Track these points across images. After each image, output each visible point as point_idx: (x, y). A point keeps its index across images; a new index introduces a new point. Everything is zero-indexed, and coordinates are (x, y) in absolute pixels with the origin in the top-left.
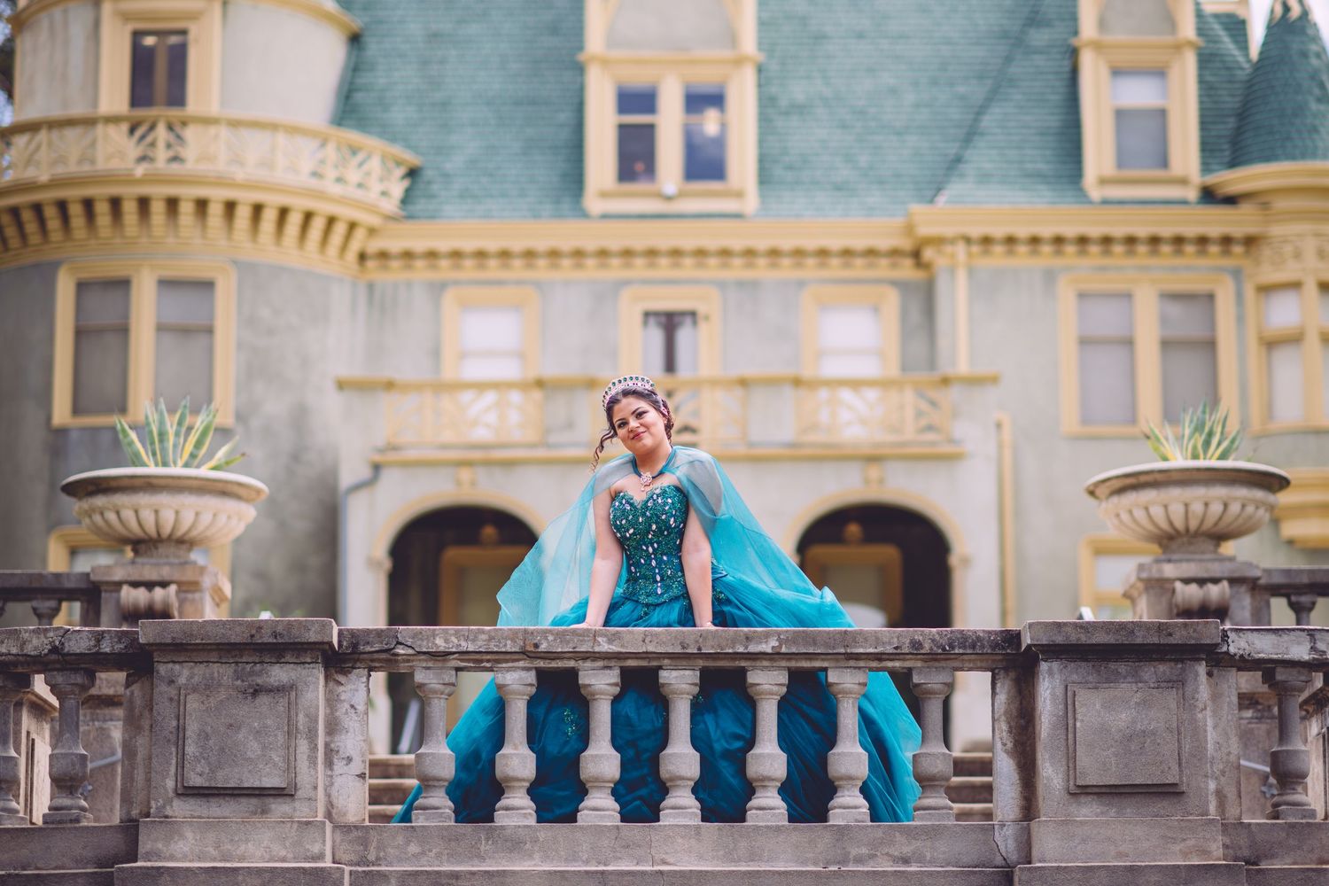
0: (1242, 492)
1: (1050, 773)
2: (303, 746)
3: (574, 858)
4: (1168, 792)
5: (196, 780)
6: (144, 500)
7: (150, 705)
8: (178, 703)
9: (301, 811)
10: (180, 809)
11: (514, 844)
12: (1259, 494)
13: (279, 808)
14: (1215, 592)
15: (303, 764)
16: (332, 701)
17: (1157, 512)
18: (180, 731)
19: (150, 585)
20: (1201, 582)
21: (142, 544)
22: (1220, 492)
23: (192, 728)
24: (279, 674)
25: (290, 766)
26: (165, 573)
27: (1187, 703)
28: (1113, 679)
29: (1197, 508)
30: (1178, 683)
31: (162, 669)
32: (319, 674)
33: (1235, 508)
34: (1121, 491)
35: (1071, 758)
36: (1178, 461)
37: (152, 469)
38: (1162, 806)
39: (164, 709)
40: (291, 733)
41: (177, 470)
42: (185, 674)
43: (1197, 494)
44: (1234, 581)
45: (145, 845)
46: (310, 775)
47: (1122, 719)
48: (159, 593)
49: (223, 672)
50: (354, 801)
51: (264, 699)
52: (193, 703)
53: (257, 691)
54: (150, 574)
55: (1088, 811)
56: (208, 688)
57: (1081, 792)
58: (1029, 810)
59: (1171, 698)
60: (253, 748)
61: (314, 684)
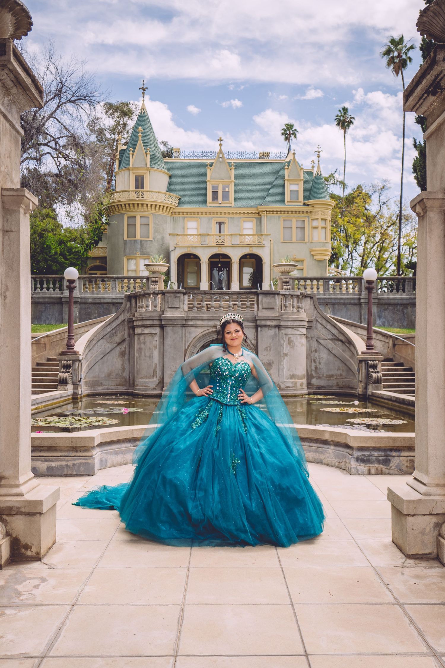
0: (292, 267)
1: (260, 306)
2: (181, 303)
3: (210, 315)
4: (273, 308)
5: (170, 307)
6: (154, 267)
7: (164, 298)
8: (168, 298)
9: (181, 310)
10: (168, 310)
11: (203, 313)
12: (294, 267)
13: (179, 309)
14: (288, 280)
15: (181, 305)
16: (184, 298)
17: (281, 269)
18: (168, 301)
19: (155, 278)
20: (286, 278)
21: (154, 272)
22: (289, 267)
23: (169, 301)
24: (178, 295)
25: (180, 305)
26: (157, 276)
27: (275, 299)
28: (267, 296)
29: (286, 269)
30: (274, 297)
31: (166, 295)
32: (182, 295)
33: (290, 269)
34: (276, 267)
35: (262, 305)
36: (284, 263)
37: (155, 263)
38: (272, 310)
39: (166, 299)
40: (180, 301)
41: (158, 263)
42: (168, 295)
43: (286, 267)
44: (290, 278)
45: (164, 313)
46: (181, 306)
47: (268, 301)
48: (156, 279)
49: (172, 295)
50: (186, 308)
51: (177, 298)
52: (169, 298)
53: (176, 297)
54: (155, 276)
55: (264, 310)
56: (171, 297)
57: (263, 308)
58: (258, 310)
59: (273, 299)
60: (176, 303)
61: (182, 296)
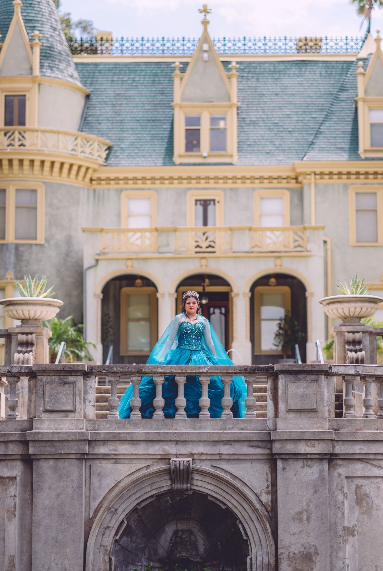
0: (367, 305)
1: (282, 406)
2: (77, 398)
3: (151, 428)
4: (313, 411)
5: (48, 408)
6: (25, 308)
7: (36, 387)
8: (43, 386)
9: (77, 416)
10: (44, 416)
11: (135, 425)
12: (372, 305)
13: (71, 415)
14: (358, 336)
15: (77, 403)
16: (85, 385)
17: (340, 311)
18: (44, 394)
19: (27, 334)
20: (354, 332)
21: (24, 321)
22: (359, 305)
23: (47, 394)
24: (71, 379)
25: (74, 404)
26: (32, 330)
27: (319, 386)
28: (298, 380)
29: (352, 309)
30: (317, 381)
31: (39, 377)
32: (81, 378)
33: (364, 310)
34: (329, 304)
35: (287, 402)
36: (349, 294)
38: (312, 414)
39: (40, 388)
40: (74, 395)
41: (34, 298)
42: (45, 378)
43: (352, 306)
44: (364, 332)
45: (35, 426)
46: (79, 406)
47: (301, 391)
48: (30, 336)
49: (55, 378)
50: (92, 412)
51: (67, 386)
52: (47, 387)
53: (65, 383)
54: (27, 330)
55: (291, 416)
56: (51, 382)
57: (290, 411)
58: (276, 415)
59: (314, 385)
60: (64, 399)
61: (80, 381)
